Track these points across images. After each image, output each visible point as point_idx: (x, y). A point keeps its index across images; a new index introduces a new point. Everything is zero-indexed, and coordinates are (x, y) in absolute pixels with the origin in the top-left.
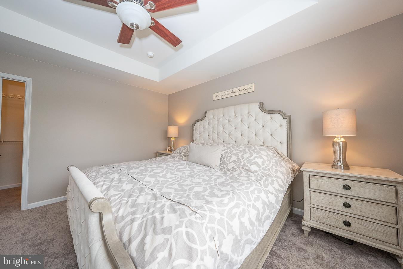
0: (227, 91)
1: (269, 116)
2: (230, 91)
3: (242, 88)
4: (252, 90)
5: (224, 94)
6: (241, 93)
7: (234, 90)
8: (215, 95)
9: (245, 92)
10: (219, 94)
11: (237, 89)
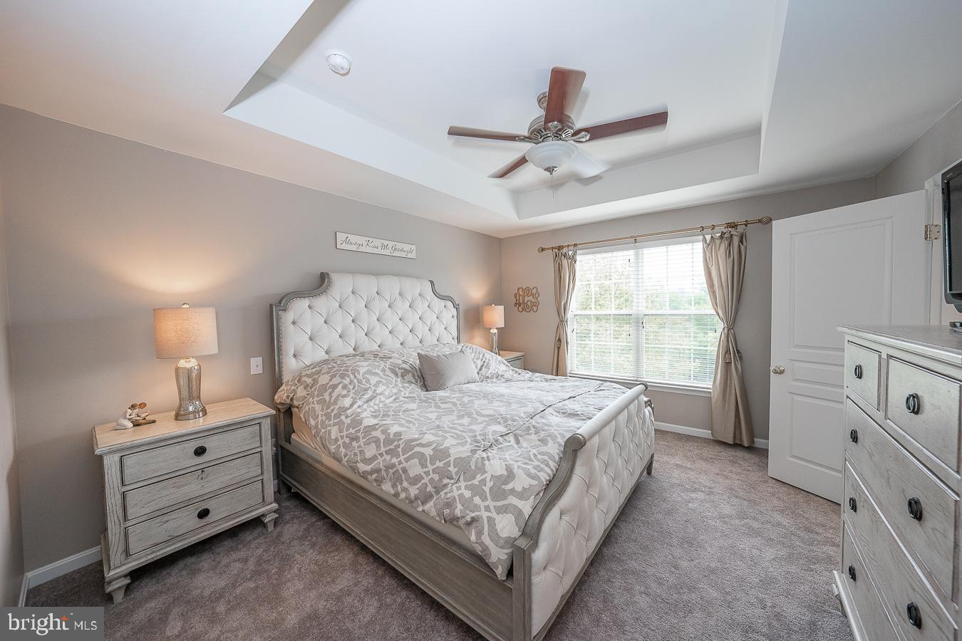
0: (371, 240)
1: (443, 303)
2: (378, 242)
3: (399, 246)
4: (413, 255)
5: (365, 244)
6: (397, 254)
7: (386, 243)
8: (341, 237)
9: (403, 255)
10: (353, 238)
11: (391, 244)
